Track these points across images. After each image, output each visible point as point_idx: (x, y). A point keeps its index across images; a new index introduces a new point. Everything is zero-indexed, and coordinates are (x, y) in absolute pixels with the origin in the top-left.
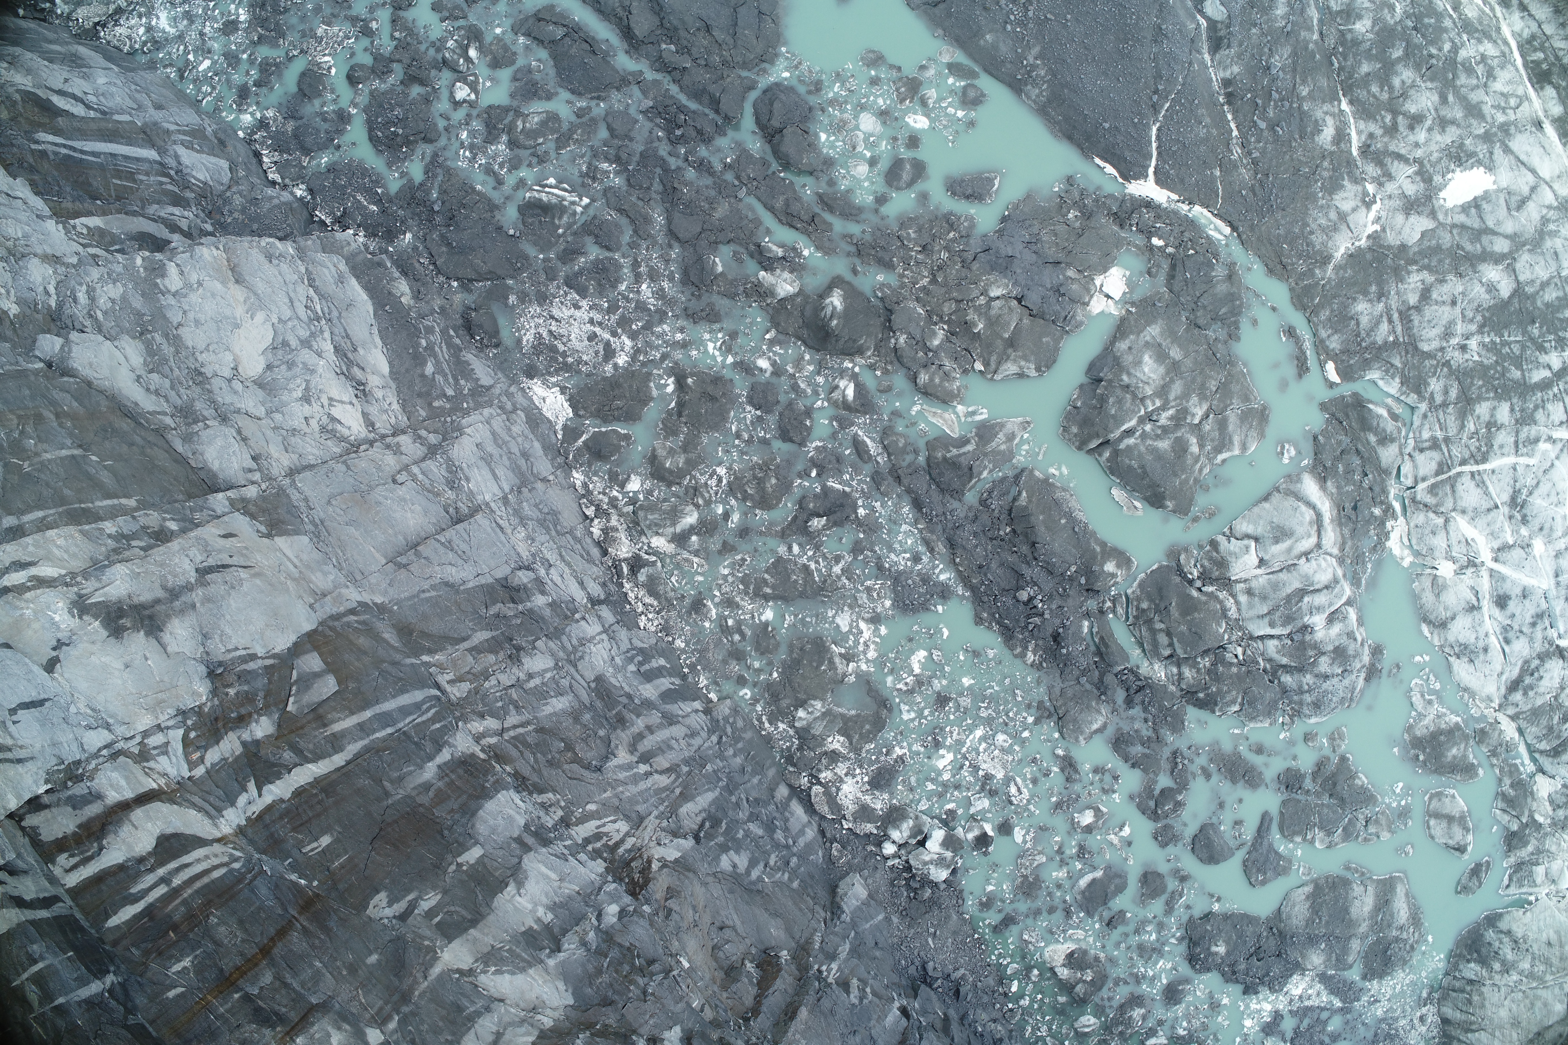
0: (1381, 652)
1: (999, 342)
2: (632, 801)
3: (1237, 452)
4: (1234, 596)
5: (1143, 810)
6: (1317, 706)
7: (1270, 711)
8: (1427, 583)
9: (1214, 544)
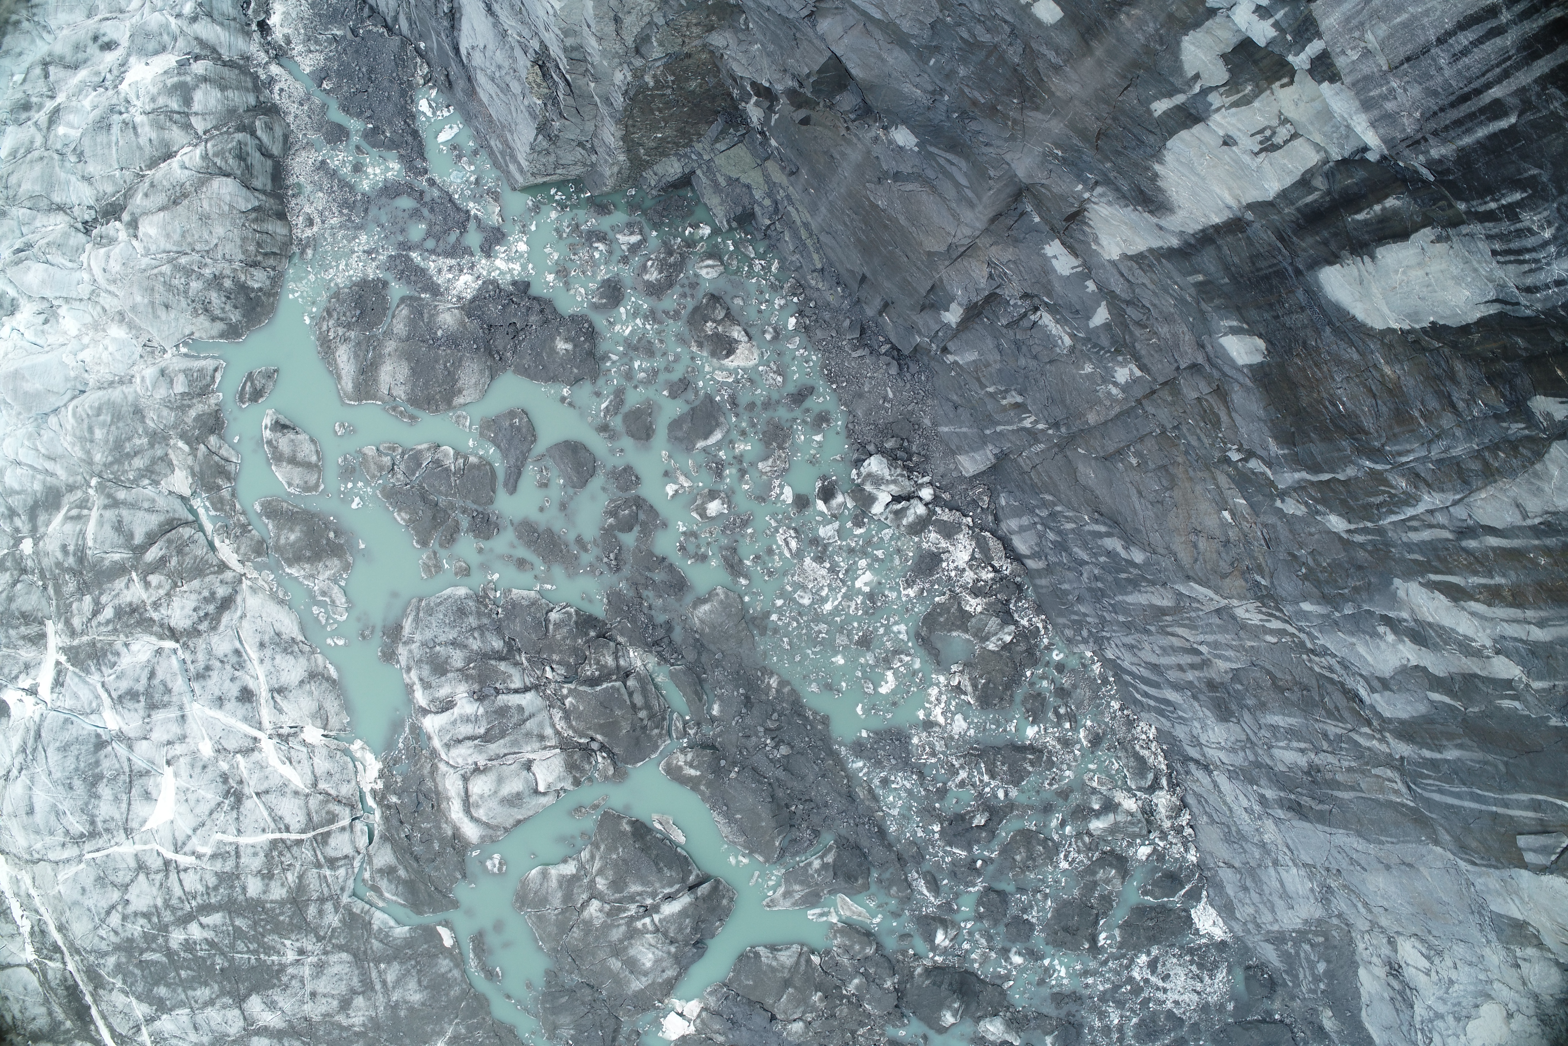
0: (384, 654)
1: (798, 983)
2: (1224, 630)
3: (553, 872)
4: (558, 733)
5: (652, 511)
6: (461, 612)
7: (513, 608)
8: (334, 721)
9: (577, 783)
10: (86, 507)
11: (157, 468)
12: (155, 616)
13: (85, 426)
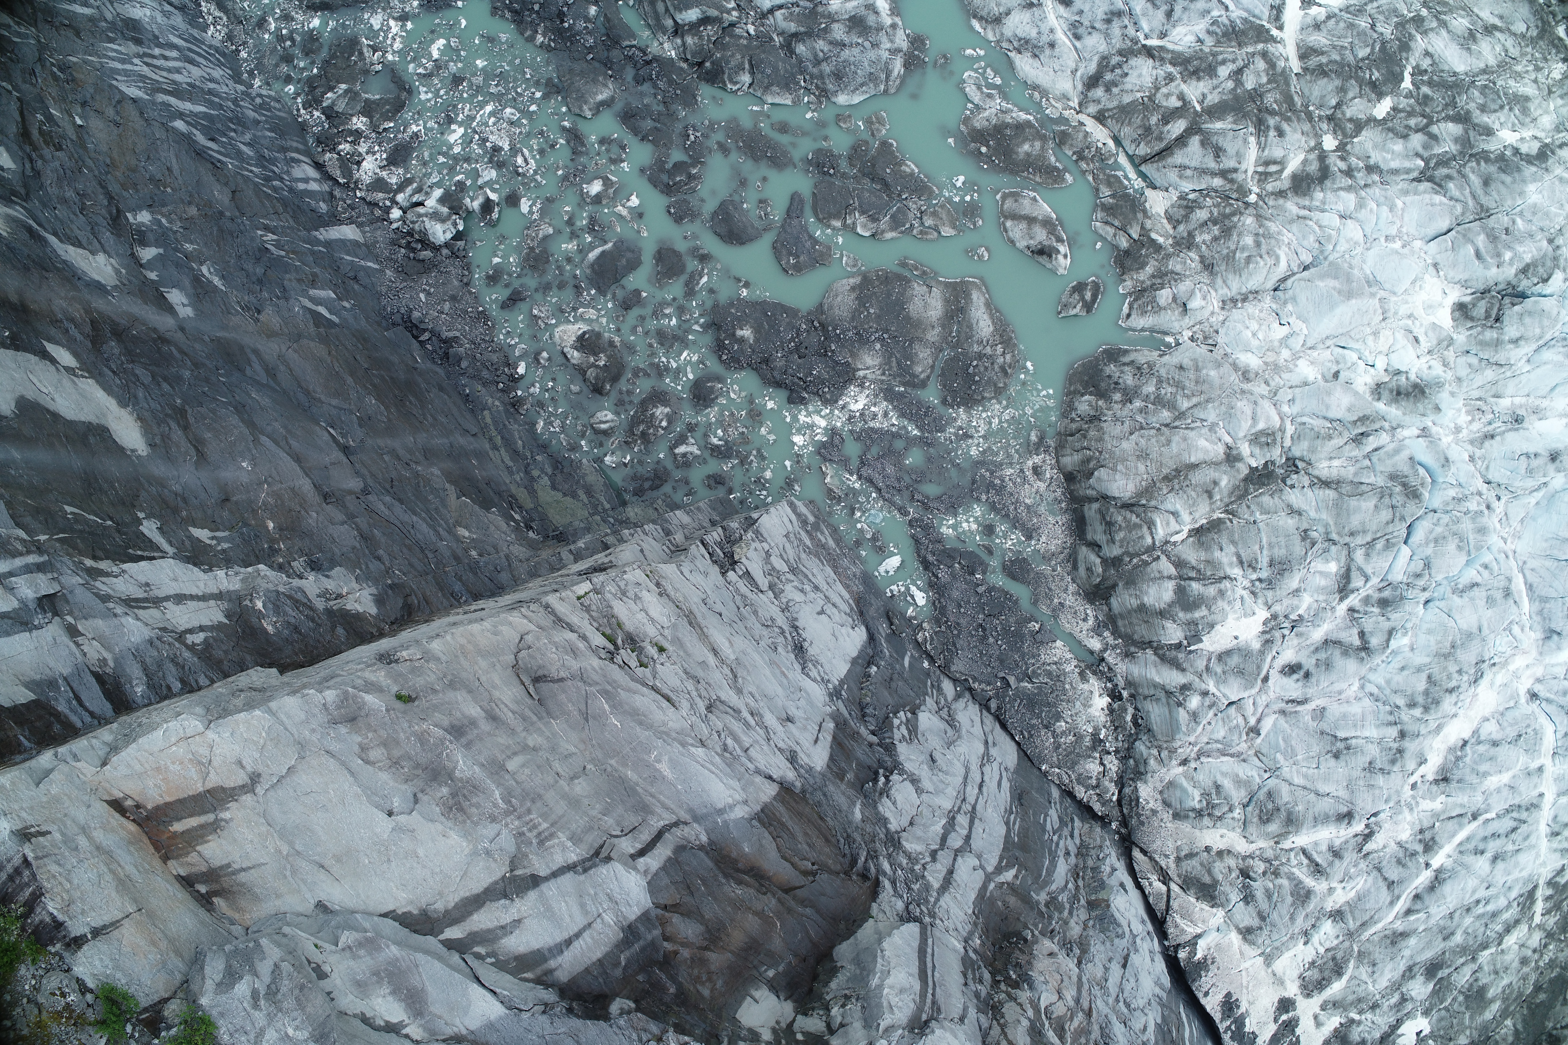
0: (923, 43)
5: (654, 182)
6: (838, 76)
10: (1260, 174)
11: (1183, 212)
12: (1170, 68)
13: (1264, 247)
